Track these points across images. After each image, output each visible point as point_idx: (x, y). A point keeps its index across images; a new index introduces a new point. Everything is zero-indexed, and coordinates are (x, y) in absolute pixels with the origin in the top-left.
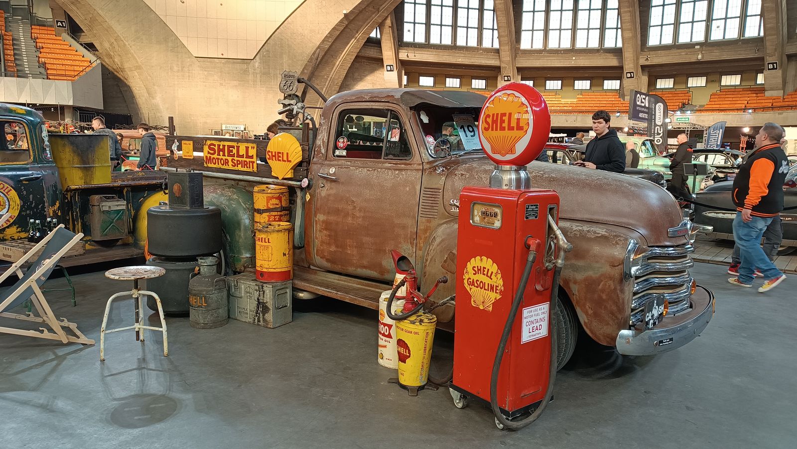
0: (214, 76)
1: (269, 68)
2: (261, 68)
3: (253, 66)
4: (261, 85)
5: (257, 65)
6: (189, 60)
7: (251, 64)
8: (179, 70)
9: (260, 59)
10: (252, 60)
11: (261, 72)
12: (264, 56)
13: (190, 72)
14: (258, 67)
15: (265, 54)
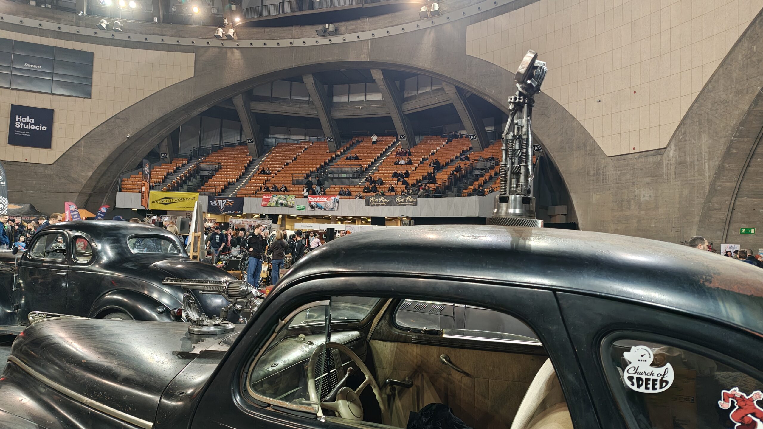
0: (626, 175)
1: (685, 155)
2: (676, 158)
3: (668, 156)
4: (675, 178)
5: (671, 154)
6: (604, 161)
7: (665, 155)
8: (594, 173)
9: (675, 146)
10: (666, 148)
11: (676, 163)
12: (680, 141)
13: (605, 174)
14: (673, 157)
15: (681, 138)
